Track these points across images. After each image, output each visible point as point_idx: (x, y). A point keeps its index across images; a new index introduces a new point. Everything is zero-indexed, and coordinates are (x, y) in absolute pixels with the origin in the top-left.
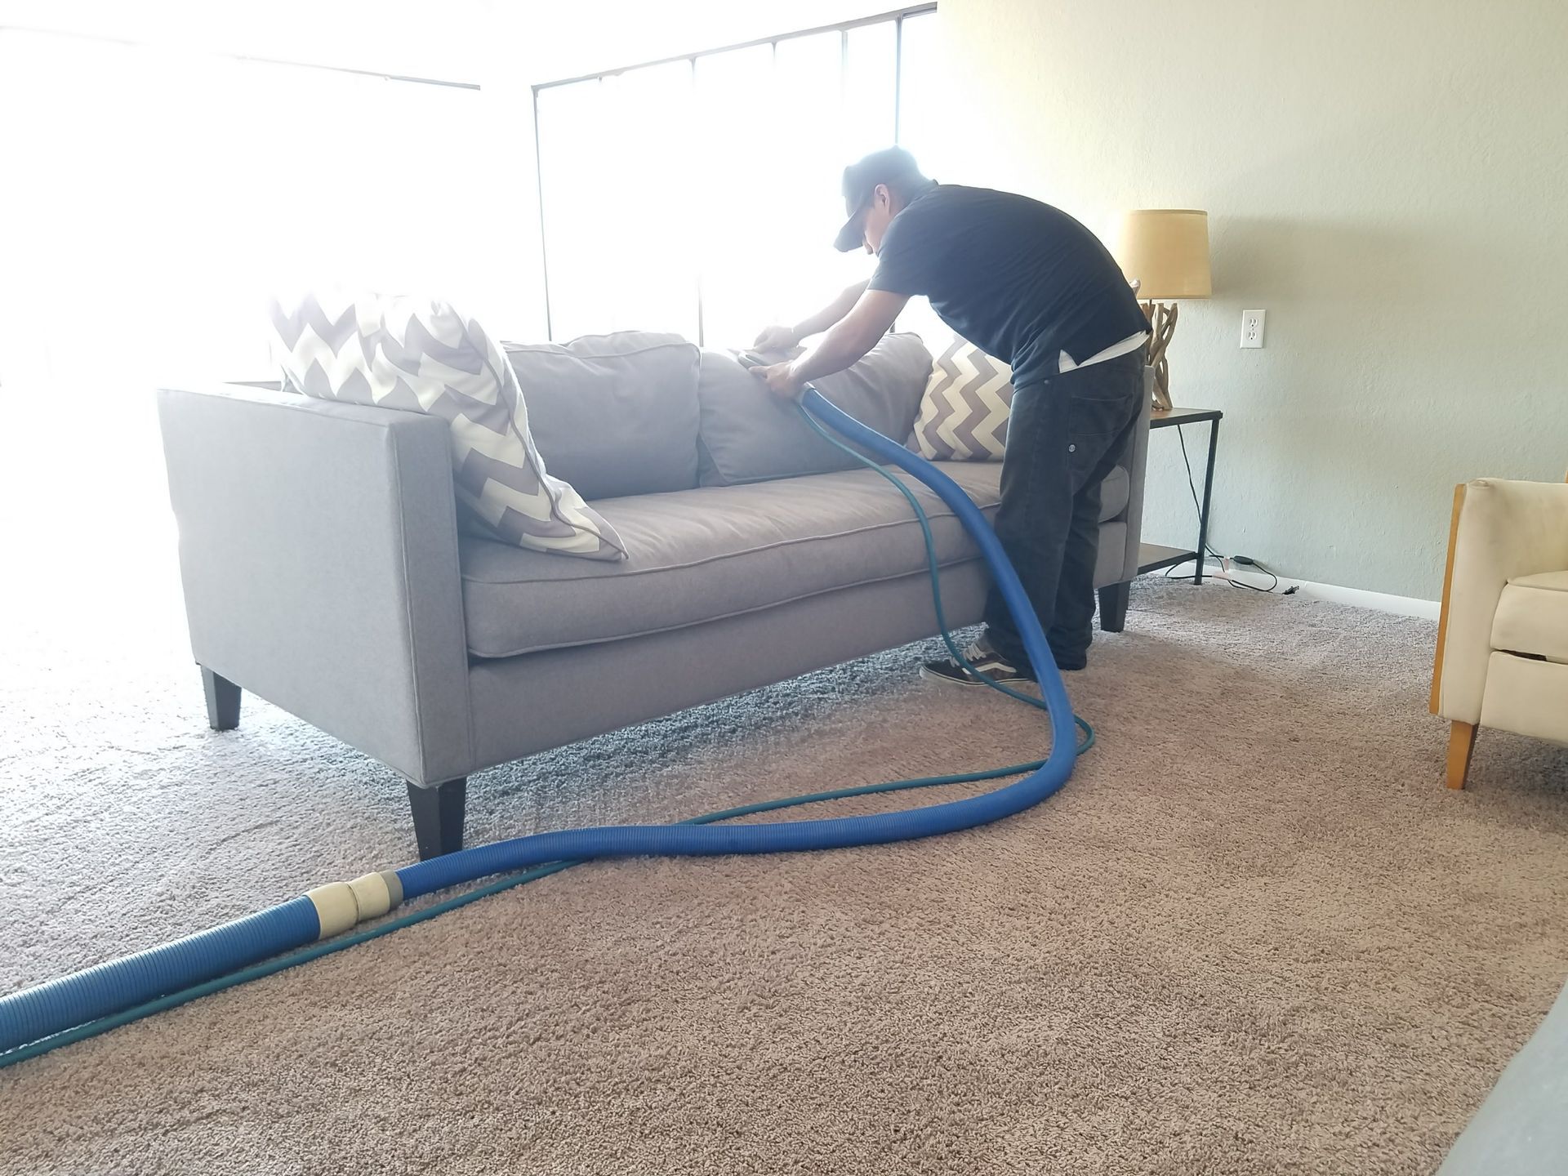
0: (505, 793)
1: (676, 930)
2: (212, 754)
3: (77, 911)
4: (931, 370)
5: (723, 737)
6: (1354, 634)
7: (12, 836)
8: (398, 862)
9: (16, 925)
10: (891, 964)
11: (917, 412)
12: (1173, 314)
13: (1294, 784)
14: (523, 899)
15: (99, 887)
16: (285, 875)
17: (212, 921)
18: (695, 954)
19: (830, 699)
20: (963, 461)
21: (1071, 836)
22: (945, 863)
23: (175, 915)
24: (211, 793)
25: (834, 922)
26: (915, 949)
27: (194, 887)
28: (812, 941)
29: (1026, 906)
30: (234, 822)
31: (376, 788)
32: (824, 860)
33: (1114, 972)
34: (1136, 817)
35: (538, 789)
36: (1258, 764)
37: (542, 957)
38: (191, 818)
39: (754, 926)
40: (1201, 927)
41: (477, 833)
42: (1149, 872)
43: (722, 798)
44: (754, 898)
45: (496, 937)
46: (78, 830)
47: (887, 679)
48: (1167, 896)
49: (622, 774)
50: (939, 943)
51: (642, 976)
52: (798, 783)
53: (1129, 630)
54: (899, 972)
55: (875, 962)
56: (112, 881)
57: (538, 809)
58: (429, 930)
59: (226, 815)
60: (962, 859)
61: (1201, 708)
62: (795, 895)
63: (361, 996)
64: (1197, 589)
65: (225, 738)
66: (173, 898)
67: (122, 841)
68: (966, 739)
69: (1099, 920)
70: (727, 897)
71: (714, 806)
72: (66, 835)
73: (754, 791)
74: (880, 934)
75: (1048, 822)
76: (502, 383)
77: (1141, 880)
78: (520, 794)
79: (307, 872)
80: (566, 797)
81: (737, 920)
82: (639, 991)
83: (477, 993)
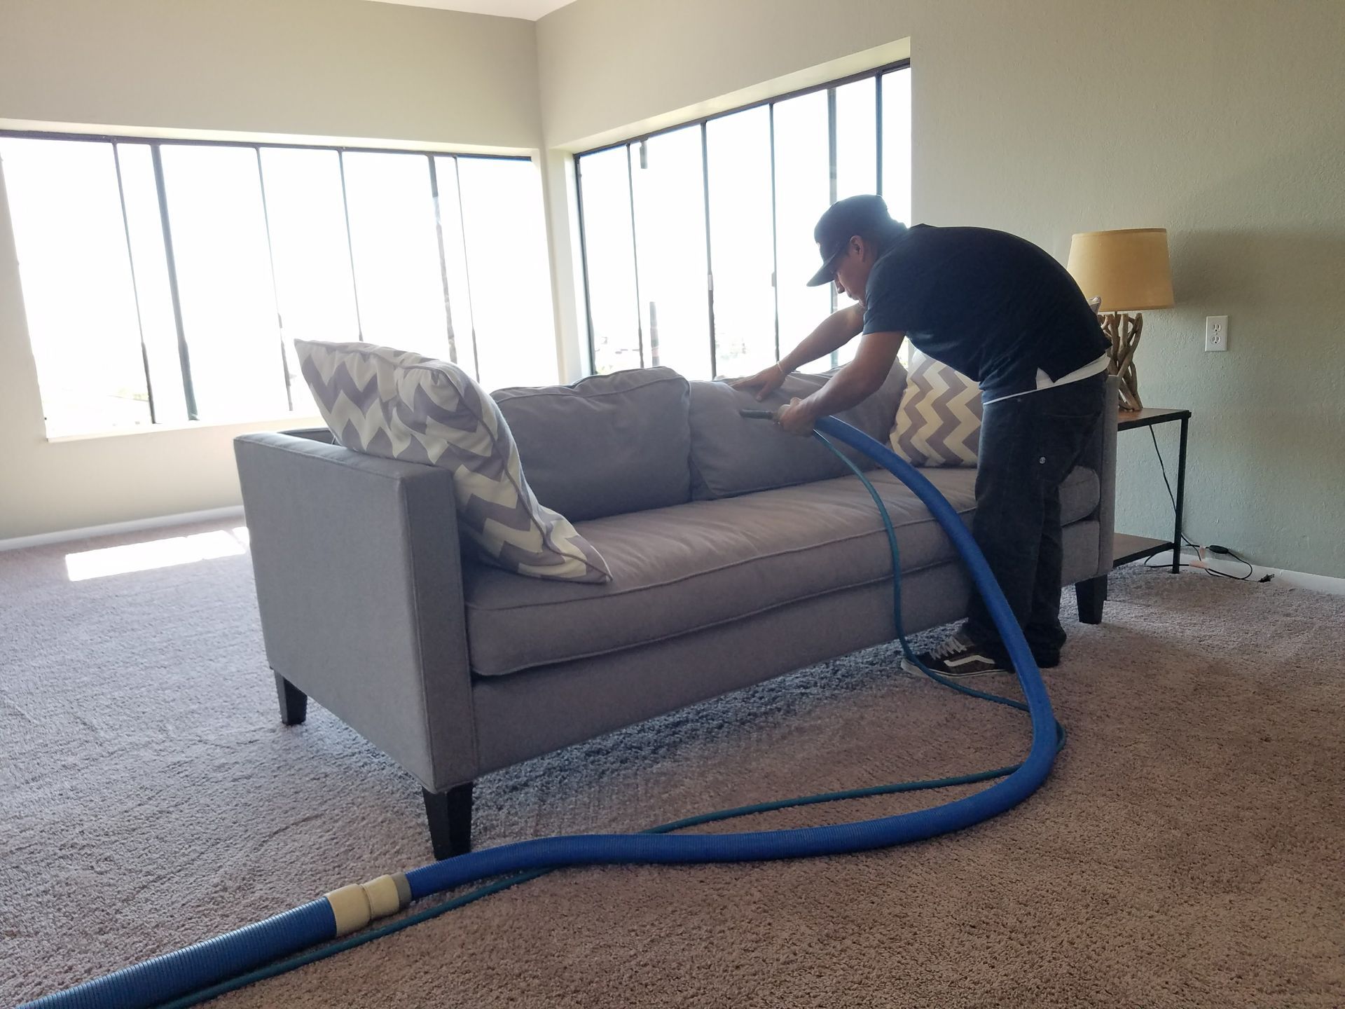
0: (514, 788)
1: (649, 940)
2: (279, 748)
3: (147, 900)
4: (905, 386)
5: (710, 733)
6: (1329, 624)
7: (108, 826)
8: (416, 857)
9: (96, 913)
10: (849, 984)
11: (893, 423)
12: (1138, 323)
13: (1264, 789)
14: (516, 900)
15: (168, 876)
16: (320, 868)
17: (254, 913)
18: (664, 966)
19: (811, 694)
20: (937, 467)
21: (1038, 846)
22: (910, 874)
23: (224, 907)
24: (273, 786)
25: (798, 936)
26: (874, 969)
27: (244, 879)
28: (775, 956)
29: (987, 924)
30: (286, 815)
31: (408, 782)
32: (794, 868)
33: (1071, 999)
34: (1103, 825)
35: (543, 785)
36: (1229, 767)
37: (527, 962)
38: (252, 810)
39: (722, 938)
40: (1163, 950)
41: (485, 829)
42: (1113, 886)
43: (704, 797)
44: (725, 907)
45: (489, 939)
46: (161, 821)
47: (867, 673)
48: (1129, 913)
49: (617, 770)
50: (899, 962)
51: (614, 987)
52: (775, 783)
53: (1107, 622)
54: (856, 993)
55: (834, 981)
56: (180, 871)
57: (540, 806)
58: (433, 929)
59: (281, 808)
60: (928, 870)
61: (1174, 705)
62: (762, 906)
63: (366, 994)
64: (1175, 578)
65: (292, 733)
66: (225, 889)
67: (195, 832)
68: (940, 739)
69: (1059, 940)
70: (699, 905)
71: (696, 806)
72: (151, 826)
73: (734, 791)
74: (841, 951)
75: (1016, 831)
76: (496, 437)
77: (1104, 895)
78: (527, 790)
79: (339, 866)
80: (565, 793)
81: (706, 931)
82: (608, 1003)
83: (466, 997)
